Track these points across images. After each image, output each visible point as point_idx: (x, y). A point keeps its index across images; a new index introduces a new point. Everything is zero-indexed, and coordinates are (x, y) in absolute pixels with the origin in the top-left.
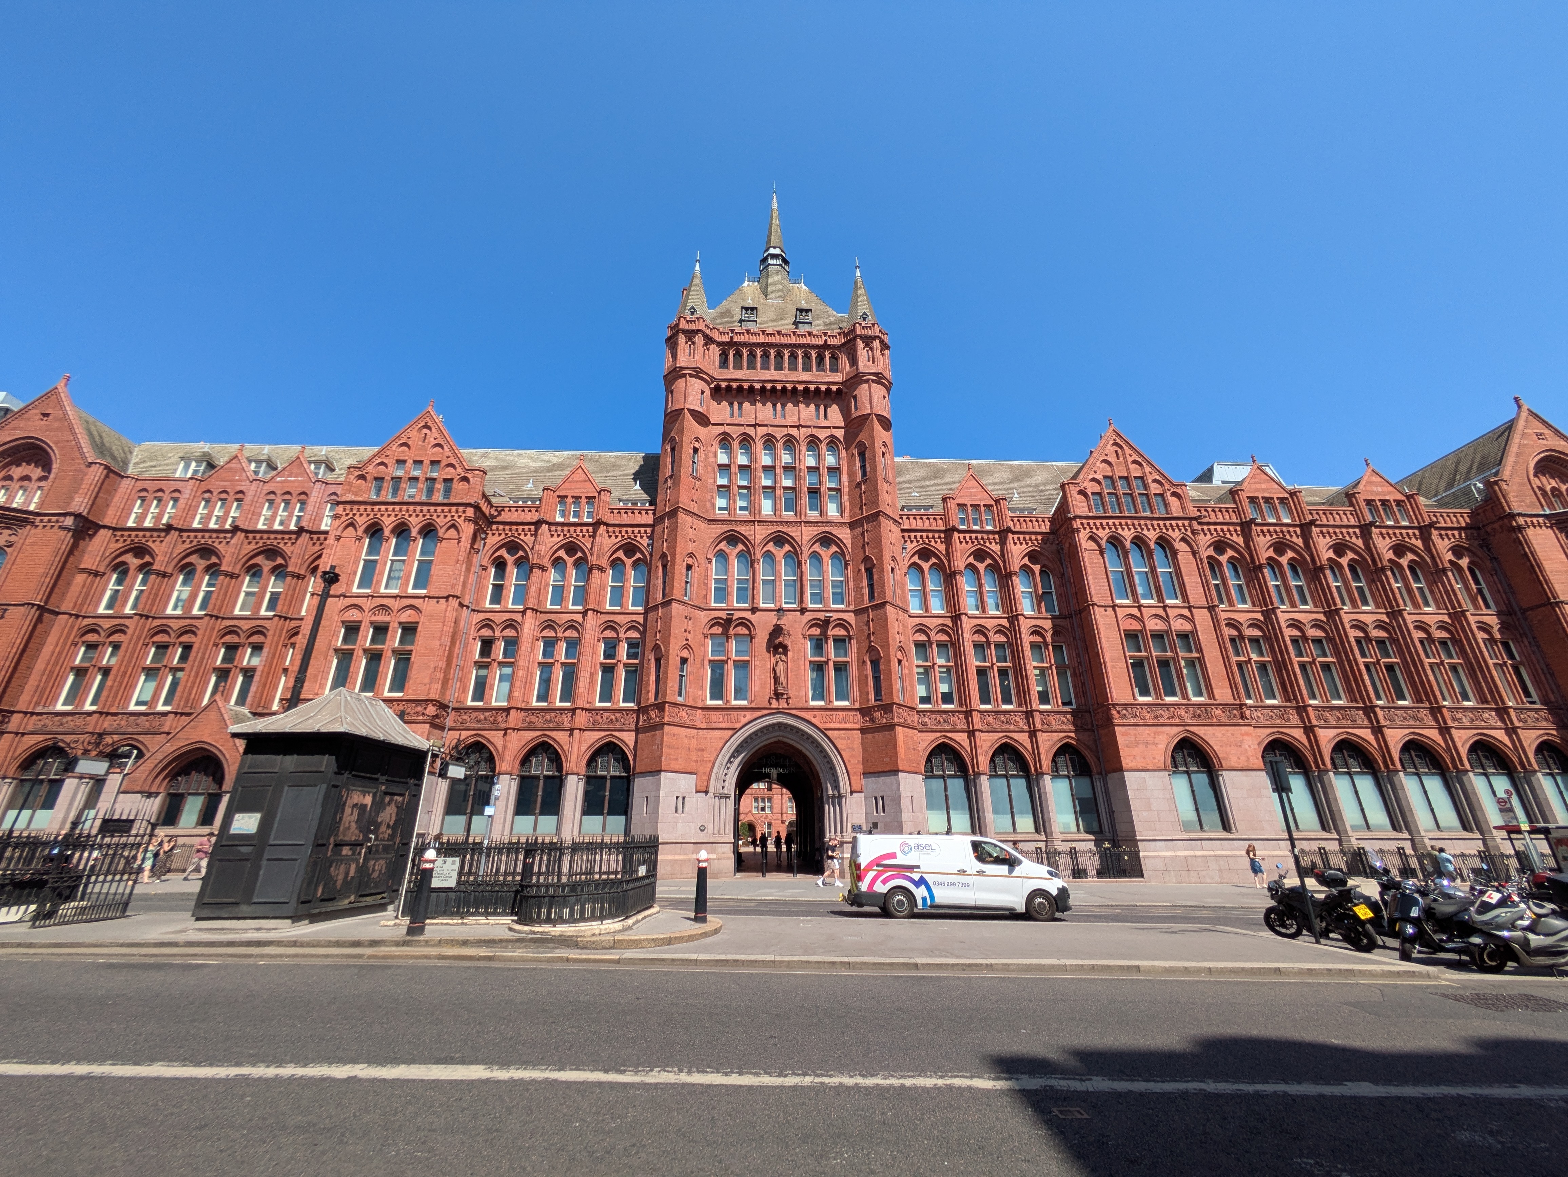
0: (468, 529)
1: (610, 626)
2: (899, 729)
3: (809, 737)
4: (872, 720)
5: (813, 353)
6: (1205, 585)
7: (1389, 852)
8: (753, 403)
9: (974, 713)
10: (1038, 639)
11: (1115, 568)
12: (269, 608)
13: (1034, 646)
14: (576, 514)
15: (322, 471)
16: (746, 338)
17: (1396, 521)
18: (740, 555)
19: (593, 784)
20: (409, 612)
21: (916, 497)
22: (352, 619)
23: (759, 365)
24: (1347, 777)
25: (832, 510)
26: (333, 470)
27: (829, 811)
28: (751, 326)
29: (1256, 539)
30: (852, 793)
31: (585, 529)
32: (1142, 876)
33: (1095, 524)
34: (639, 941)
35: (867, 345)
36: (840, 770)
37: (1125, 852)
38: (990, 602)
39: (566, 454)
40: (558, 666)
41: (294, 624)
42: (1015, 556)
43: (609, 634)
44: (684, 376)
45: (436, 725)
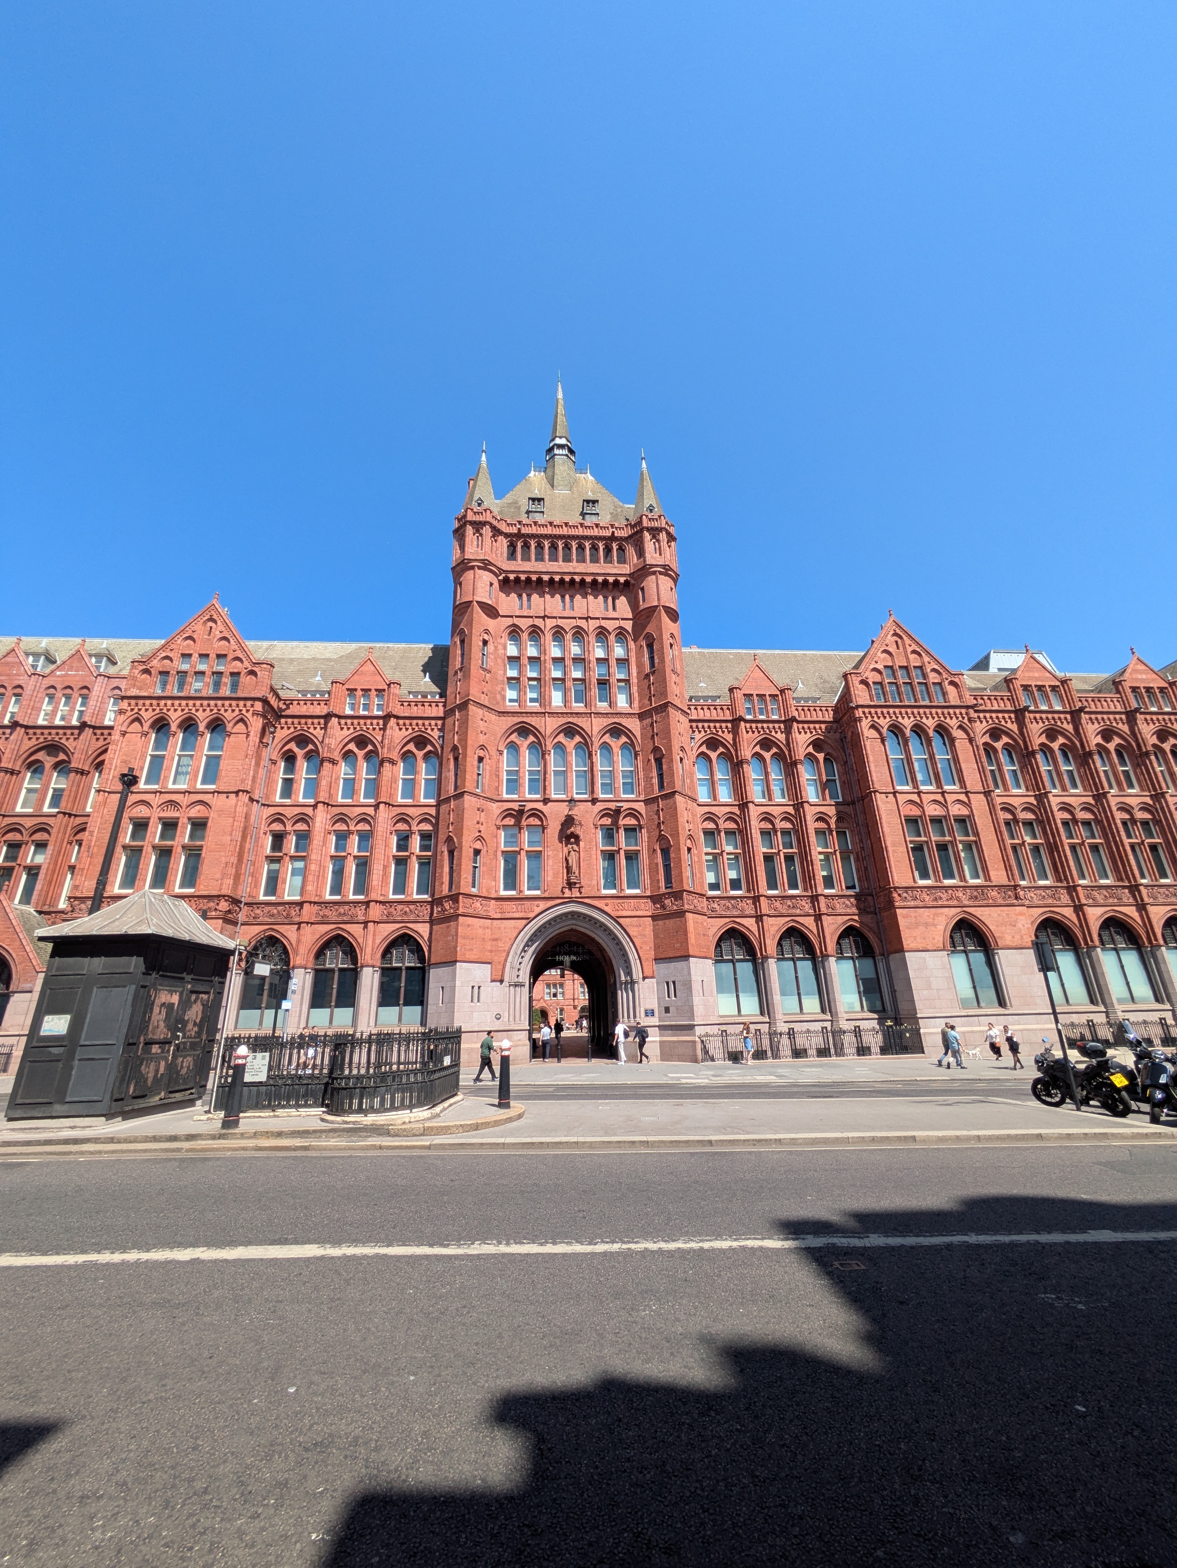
0: (256, 724)
1: (402, 819)
2: (689, 916)
3: (602, 925)
4: (663, 907)
5: (600, 544)
6: (982, 771)
7: (1152, 1023)
8: (542, 595)
9: (762, 899)
10: (822, 825)
11: (895, 755)
12: (52, 805)
13: (818, 832)
14: (366, 707)
15: (103, 664)
16: (534, 530)
17: (1160, 707)
18: (531, 746)
19: (389, 975)
20: (198, 807)
21: (703, 688)
22: (140, 815)
23: (547, 557)
24: (1114, 953)
25: (622, 701)
26: (115, 663)
27: (622, 996)
28: (538, 518)
29: (1029, 725)
30: (644, 978)
31: (375, 722)
32: (923, 1052)
33: (876, 713)
34: (448, 1127)
35: (654, 537)
36: (632, 956)
37: (907, 1030)
38: (776, 790)
39: (354, 646)
40: (350, 859)
41: (79, 820)
42: (800, 745)
43: (401, 826)
44: (473, 568)
45: (229, 920)
